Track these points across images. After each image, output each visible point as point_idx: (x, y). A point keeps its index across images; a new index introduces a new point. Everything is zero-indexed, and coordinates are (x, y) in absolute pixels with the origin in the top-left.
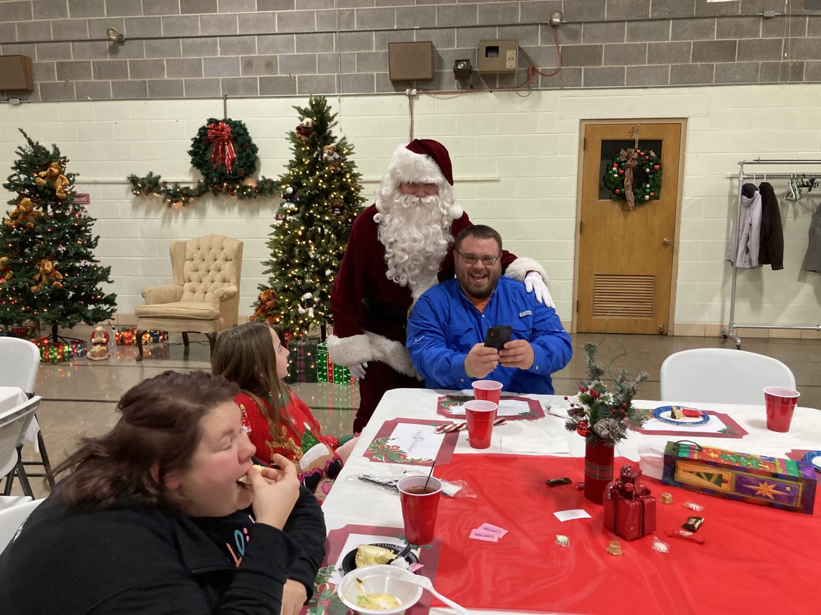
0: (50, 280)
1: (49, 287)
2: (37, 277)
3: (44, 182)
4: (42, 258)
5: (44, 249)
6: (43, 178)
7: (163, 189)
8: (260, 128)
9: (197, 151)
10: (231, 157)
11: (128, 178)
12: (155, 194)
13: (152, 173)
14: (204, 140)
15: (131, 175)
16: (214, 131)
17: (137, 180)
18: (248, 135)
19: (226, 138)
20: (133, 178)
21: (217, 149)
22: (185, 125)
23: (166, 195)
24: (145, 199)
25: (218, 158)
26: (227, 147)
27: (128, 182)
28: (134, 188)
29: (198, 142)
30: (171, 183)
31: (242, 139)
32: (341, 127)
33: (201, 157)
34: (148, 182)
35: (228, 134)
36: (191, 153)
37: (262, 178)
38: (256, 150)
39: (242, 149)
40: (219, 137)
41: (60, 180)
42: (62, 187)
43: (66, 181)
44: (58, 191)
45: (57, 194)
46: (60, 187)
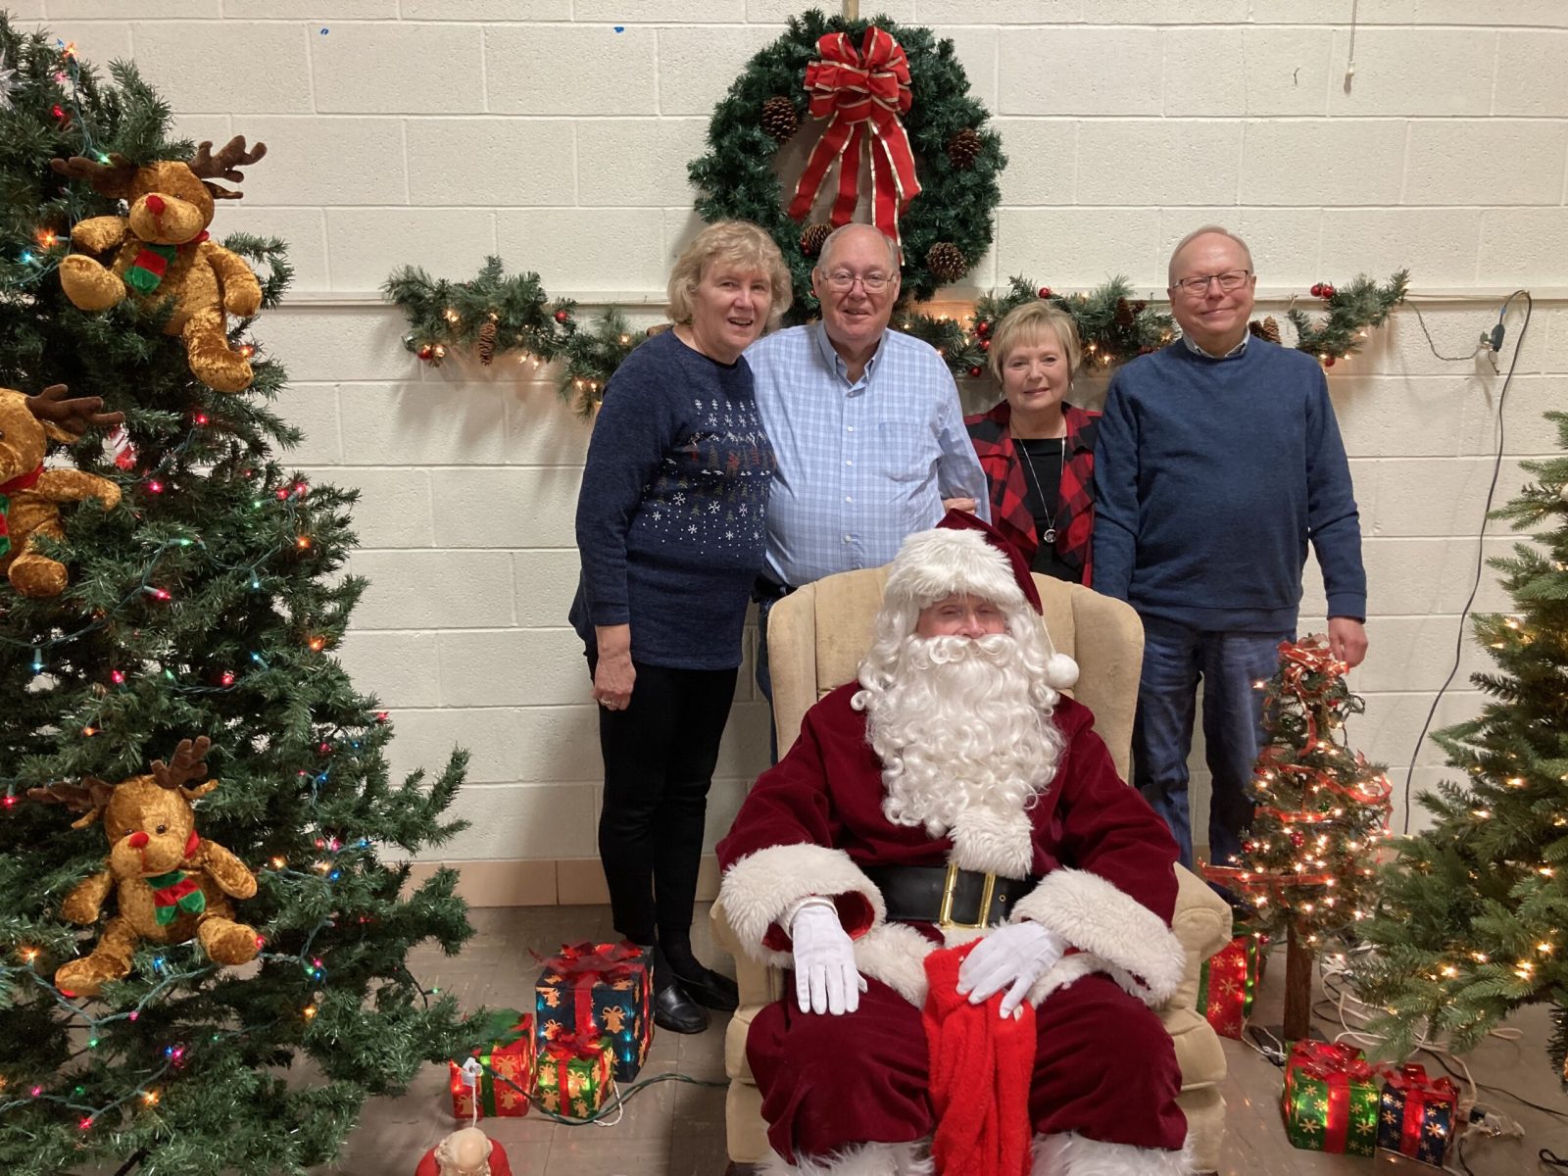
0: (179, 912)
1: (179, 956)
2: (91, 899)
3: (110, 282)
4: (123, 776)
5: (133, 720)
6: (106, 257)
7: (562, 334)
8: (996, 71)
9: (741, 161)
10: (905, 191)
11: (392, 285)
12: (524, 359)
13: (499, 265)
14: (776, 112)
15: (403, 270)
16: (846, 66)
17: (436, 293)
18: (967, 95)
19: (887, 103)
20: (411, 287)
21: (827, 154)
22: (656, 47)
23: (576, 359)
24: (463, 381)
25: (816, 196)
26: (884, 143)
27: (383, 303)
28: (420, 328)
29: (742, 120)
30: (587, 310)
31: (952, 112)
32: (1351, 71)
33: (754, 190)
34: (503, 302)
35: (899, 86)
36: (705, 173)
37: (1012, 286)
38: (1000, 162)
39: (946, 158)
40: (857, 96)
41: (210, 274)
42: (218, 320)
43: (247, 283)
44: (196, 341)
45: (196, 365)
46: (208, 320)
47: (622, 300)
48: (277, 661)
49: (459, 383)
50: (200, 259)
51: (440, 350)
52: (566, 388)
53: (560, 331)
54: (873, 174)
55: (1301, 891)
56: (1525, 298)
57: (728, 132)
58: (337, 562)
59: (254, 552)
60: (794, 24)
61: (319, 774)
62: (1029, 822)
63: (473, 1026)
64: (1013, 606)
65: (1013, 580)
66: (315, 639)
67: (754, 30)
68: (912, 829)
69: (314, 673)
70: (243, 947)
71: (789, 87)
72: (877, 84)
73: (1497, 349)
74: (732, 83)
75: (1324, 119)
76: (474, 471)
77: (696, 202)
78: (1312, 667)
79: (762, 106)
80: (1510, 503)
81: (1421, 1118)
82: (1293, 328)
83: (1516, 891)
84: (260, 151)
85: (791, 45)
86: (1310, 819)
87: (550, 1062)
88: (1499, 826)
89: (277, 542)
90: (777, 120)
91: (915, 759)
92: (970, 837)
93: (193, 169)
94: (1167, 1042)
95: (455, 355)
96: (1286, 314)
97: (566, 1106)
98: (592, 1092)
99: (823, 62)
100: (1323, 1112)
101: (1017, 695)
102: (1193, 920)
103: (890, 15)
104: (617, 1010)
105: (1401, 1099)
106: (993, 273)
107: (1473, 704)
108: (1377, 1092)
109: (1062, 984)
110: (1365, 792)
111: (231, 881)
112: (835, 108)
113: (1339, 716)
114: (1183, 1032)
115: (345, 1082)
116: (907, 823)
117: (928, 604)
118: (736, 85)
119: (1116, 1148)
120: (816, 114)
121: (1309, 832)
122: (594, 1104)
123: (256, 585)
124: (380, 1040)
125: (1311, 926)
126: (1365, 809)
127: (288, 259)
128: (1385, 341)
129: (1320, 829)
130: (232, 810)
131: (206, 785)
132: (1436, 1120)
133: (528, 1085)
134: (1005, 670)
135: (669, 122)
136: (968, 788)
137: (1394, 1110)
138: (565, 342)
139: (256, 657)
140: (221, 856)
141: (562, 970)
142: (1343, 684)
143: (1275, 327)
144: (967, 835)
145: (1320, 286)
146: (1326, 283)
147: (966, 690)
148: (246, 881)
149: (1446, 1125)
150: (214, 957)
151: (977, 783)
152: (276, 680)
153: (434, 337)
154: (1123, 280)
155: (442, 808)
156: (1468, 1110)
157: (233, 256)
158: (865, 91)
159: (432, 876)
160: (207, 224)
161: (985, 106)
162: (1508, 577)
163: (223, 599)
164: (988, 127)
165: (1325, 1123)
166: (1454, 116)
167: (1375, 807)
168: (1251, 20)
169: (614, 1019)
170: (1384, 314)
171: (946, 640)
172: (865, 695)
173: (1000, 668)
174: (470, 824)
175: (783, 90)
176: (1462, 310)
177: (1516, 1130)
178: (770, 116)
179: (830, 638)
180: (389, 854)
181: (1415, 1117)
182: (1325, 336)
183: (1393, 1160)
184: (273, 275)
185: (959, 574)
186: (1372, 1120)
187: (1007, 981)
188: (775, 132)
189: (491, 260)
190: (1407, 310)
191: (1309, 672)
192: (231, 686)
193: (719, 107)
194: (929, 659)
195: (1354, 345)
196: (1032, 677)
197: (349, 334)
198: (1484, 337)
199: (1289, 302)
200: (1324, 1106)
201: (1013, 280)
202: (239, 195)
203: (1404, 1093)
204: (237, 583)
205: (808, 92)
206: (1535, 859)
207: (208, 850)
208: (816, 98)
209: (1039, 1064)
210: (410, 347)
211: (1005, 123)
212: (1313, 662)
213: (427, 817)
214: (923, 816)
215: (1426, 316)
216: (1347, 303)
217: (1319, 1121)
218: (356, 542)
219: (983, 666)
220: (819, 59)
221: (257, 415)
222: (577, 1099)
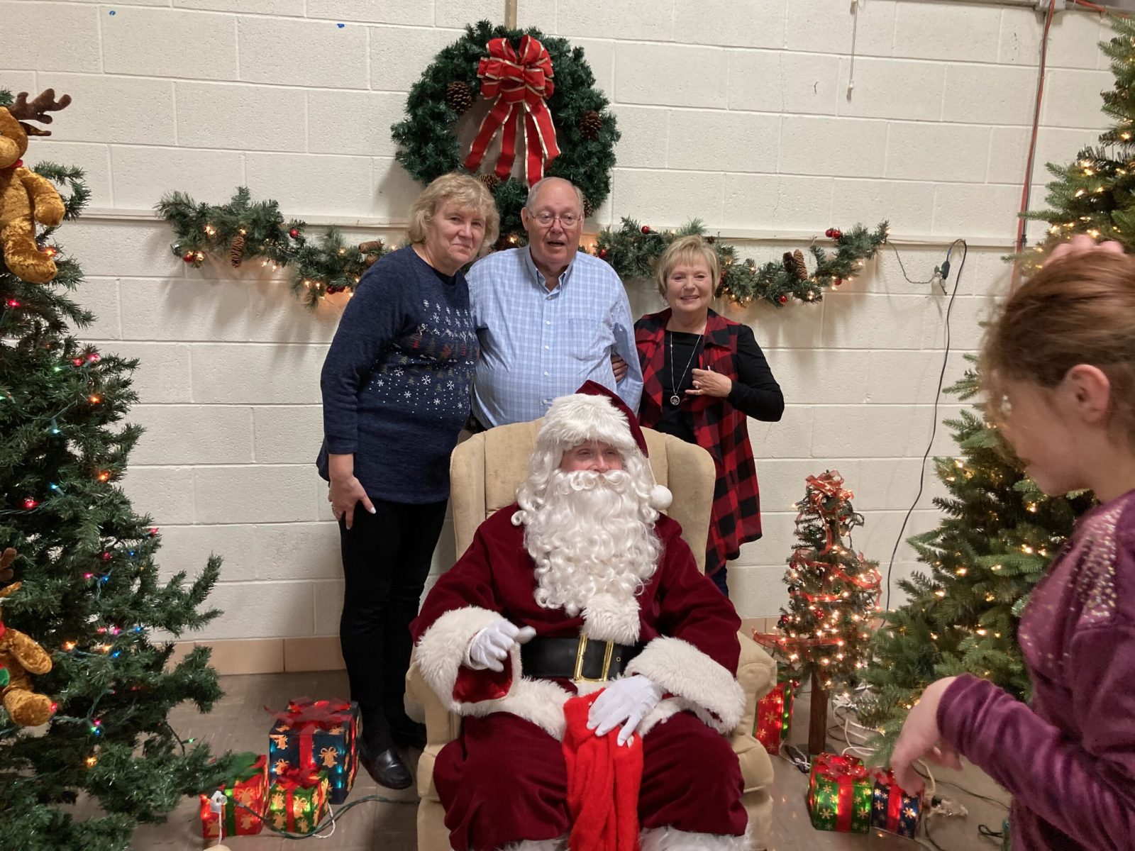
7: (295, 246)
8: (613, 71)
9: (431, 126)
10: (549, 154)
11: (164, 206)
12: (265, 264)
13: (247, 194)
14: (457, 92)
15: (172, 194)
16: (508, 62)
17: (198, 213)
18: (593, 87)
19: (537, 90)
20: (179, 207)
21: (493, 124)
22: (368, 41)
23: (305, 266)
24: (218, 279)
25: (485, 154)
26: (534, 118)
27: (156, 219)
28: (185, 239)
29: (432, 96)
30: (314, 229)
31: (583, 99)
32: (851, 86)
33: (440, 148)
34: (250, 221)
35: (545, 78)
36: (404, 133)
37: (623, 224)
38: (617, 136)
39: (578, 131)
40: (515, 84)
41: (23, 192)
42: (29, 228)
43: (53, 200)
44: (10, 243)
45: (10, 261)
46: (21, 228)
47: (340, 223)
48: (72, 490)
49: (214, 280)
50: (16, 181)
51: (200, 255)
52: (296, 286)
53: (293, 243)
54: (526, 140)
55: (821, 650)
56: (963, 244)
57: (421, 104)
58: (120, 414)
59: (54, 406)
60: (470, 30)
61: (102, 576)
62: (638, 604)
63: (222, 766)
64: (629, 450)
65: (629, 432)
66: (103, 473)
67: (440, 32)
68: (556, 610)
69: (102, 498)
70: (41, 711)
71: (466, 75)
72: (530, 76)
73: (945, 277)
74: (424, 70)
75: (834, 118)
76: (225, 347)
77: (397, 154)
78: (829, 494)
79: (447, 87)
80: (958, 382)
81: (900, 806)
82: (814, 259)
83: (961, 647)
84: (66, 101)
85: (468, 45)
86: (827, 599)
87: (280, 792)
88: (951, 602)
89: (74, 398)
90: (457, 98)
91: (559, 561)
92: (597, 615)
93: (12, 113)
94: (734, 758)
95: (212, 260)
96: (808, 248)
97: (291, 825)
98: (312, 813)
99: (491, 58)
100: (835, 804)
101: (630, 513)
102: (751, 671)
103: (540, 28)
104: (332, 750)
105: (888, 792)
106: (610, 214)
107: (934, 519)
108: (871, 788)
109: (661, 720)
110: (864, 580)
111: (31, 661)
112: (499, 92)
113: (847, 527)
114: (744, 752)
115: (120, 814)
116: (552, 607)
117: (569, 447)
118: (427, 71)
119: (699, 836)
120: (486, 95)
121: (827, 608)
122: (313, 822)
123: (56, 431)
124: (148, 781)
125: (827, 674)
126: (863, 592)
127: (87, 182)
128: (874, 271)
129: (834, 606)
130: (33, 605)
131: (12, 586)
132: (910, 806)
133: (262, 810)
134: (623, 496)
135: (377, 95)
136: (596, 581)
137: (882, 800)
138: (297, 253)
139: (54, 487)
140: (23, 641)
141: (290, 721)
142: (850, 505)
143: (801, 256)
144: (594, 614)
145: (832, 230)
146: (836, 228)
147: (596, 509)
148: (44, 660)
149: (917, 810)
150: (17, 720)
151: (602, 577)
152: (71, 504)
153: (196, 246)
154: (699, 221)
155: (200, 600)
156: (930, 798)
157: (42, 180)
158: (522, 81)
159: (190, 653)
160: (22, 154)
161: (606, 95)
162: (957, 433)
163: (28, 442)
164: (607, 110)
165: (837, 811)
166: (917, 121)
167: (871, 591)
168: (786, 47)
169: (329, 757)
170: (874, 250)
171: (582, 474)
172: (522, 514)
173: (619, 494)
174: (223, 613)
175: (461, 76)
176: (923, 250)
177: (962, 811)
178: (452, 95)
179: (496, 472)
180: (157, 637)
181: (896, 804)
182: (835, 264)
183: (881, 835)
184: (74, 195)
185: (593, 427)
186: (868, 808)
187: (622, 719)
188: (456, 106)
189: (241, 190)
190: (888, 249)
191: (827, 497)
192: (33, 508)
193: (415, 86)
194: (570, 487)
195: (854, 270)
196: (640, 501)
197: (128, 241)
198: (937, 269)
199: (810, 241)
200: (836, 799)
201: (624, 220)
202: (48, 134)
203: (889, 788)
204: (40, 430)
205: (479, 79)
206: (973, 624)
207: (12, 637)
208: (486, 84)
209: (645, 778)
210: (177, 252)
211: (619, 108)
212: (829, 490)
213: (189, 607)
214: (564, 601)
215: (901, 254)
216: (849, 242)
217: (832, 810)
218: (136, 399)
219: (607, 492)
220: (488, 56)
221: (57, 300)
222: (300, 818)
